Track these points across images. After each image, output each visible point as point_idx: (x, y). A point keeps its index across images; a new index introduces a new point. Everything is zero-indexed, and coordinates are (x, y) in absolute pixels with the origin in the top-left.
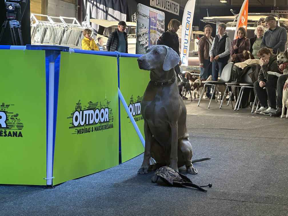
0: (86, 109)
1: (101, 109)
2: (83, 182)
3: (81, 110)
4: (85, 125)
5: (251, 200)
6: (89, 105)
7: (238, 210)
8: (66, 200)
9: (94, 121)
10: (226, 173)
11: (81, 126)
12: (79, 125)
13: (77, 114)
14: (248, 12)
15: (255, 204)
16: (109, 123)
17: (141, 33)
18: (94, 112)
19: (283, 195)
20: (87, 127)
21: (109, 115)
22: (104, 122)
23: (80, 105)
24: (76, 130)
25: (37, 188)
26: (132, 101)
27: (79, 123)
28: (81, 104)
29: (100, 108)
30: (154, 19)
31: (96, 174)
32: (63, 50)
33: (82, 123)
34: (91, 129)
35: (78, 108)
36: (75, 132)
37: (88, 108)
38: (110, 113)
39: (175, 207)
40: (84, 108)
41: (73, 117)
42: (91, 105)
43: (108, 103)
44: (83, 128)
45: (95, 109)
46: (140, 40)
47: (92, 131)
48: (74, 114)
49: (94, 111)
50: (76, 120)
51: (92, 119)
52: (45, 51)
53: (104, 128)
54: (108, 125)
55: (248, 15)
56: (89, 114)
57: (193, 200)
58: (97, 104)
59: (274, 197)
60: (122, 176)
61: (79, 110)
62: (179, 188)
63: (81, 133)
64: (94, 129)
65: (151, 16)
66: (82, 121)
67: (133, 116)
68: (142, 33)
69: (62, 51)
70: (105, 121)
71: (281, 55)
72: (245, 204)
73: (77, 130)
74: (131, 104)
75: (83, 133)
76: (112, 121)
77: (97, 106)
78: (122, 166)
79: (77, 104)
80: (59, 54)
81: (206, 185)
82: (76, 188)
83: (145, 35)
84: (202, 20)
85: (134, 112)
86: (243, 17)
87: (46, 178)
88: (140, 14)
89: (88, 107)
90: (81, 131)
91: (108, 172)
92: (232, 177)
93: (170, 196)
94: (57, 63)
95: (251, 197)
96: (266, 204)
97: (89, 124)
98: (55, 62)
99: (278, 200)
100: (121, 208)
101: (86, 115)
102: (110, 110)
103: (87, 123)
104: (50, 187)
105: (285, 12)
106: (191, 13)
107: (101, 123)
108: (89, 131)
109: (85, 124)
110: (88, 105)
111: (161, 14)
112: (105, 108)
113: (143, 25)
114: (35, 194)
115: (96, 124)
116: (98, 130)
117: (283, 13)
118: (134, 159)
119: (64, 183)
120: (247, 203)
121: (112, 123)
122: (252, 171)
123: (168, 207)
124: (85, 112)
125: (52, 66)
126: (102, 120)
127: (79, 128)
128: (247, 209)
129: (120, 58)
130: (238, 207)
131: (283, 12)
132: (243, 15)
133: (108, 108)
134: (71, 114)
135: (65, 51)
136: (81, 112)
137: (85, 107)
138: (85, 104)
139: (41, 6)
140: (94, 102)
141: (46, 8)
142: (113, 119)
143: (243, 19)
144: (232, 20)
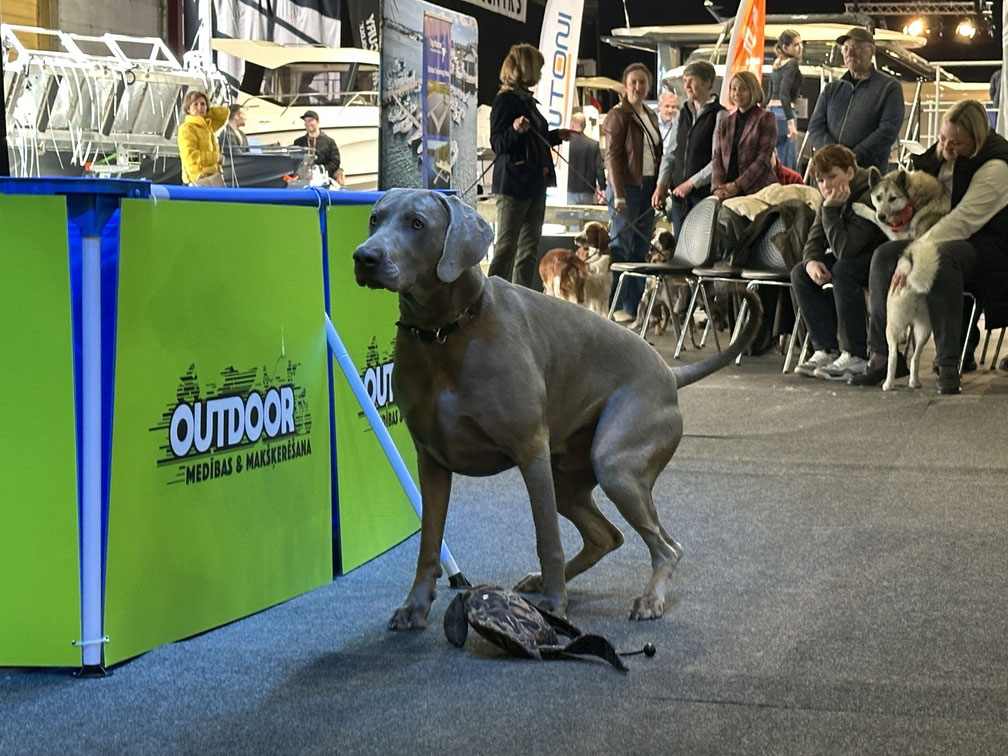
0: (216, 394)
1: (268, 391)
2: (210, 650)
3: (197, 400)
4: (212, 450)
5: (790, 698)
6: (227, 380)
7: (745, 740)
8: (154, 719)
9: (245, 433)
10: (702, 601)
11: (199, 453)
12: (193, 452)
13: (183, 412)
14: (767, 13)
15: (803, 712)
16: (298, 440)
17: (397, 91)
18: (245, 404)
19: (895, 678)
20: (221, 458)
21: (295, 408)
22: (279, 435)
23: (194, 382)
24: (181, 468)
25: (50, 677)
26: (373, 356)
27: (193, 444)
28: (196, 377)
29: (262, 389)
30: (439, 45)
31: (256, 617)
32: (131, 193)
33: (203, 445)
34: (234, 464)
35: (189, 393)
36: (180, 478)
37: (221, 392)
38: (300, 403)
39: (532, 734)
40: (208, 393)
41: (169, 427)
42: (234, 381)
43: (292, 369)
44: (207, 460)
45: (245, 392)
46: (392, 118)
47: (239, 470)
48: (172, 415)
49: (243, 399)
50: (182, 434)
51: (236, 429)
52: (65, 197)
53: (281, 457)
54: (294, 445)
55: (768, 23)
56: (226, 413)
57: (593, 707)
58: (252, 374)
59: (865, 687)
60: (344, 621)
61: (190, 398)
62: (545, 665)
63: (199, 480)
64: (244, 462)
65: (428, 34)
66: (203, 435)
67: (379, 408)
68: (400, 92)
69: (125, 195)
70: (284, 431)
71: (886, 190)
72: (769, 715)
73: (185, 471)
74: (369, 366)
75: (205, 478)
76: (308, 432)
77: (253, 381)
78: (344, 584)
79: (183, 379)
80: (117, 206)
81: (635, 650)
82: (186, 673)
83: (409, 99)
84: (608, 41)
85: (382, 394)
86: (749, 31)
87: (79, 643)
88: (392, 27)
89: (222, 386)
90: (199, 473)
91: (296, 610)
92: (722, 617)
93: (512, 694)
94: (108, 236)
95: (788, 690)
96: (840, 713)
97: (227, 447)
98: (100, 234)
99: (878, 697)
100: (348, 742)
101: (215, 415)
102: (298, 392)
103: (220, 443)
104: (96, 671)
105: (894, 9)
106: (570, 18)
107: (267, 439)
108: (228, 468)
109: (211, 446)
110: (221, 382)
111: (465, 24)
112: (280, 388)
113: (402, 64)
114: (46, 701)
115: (251, 443)
116: (257, 465)
117: (886, 13)
118: (384, 556)
119: (145, 657)
120: (773, 710)
121: (305, 438)
122: (790, 590)
123: (508, 736)
124: (213, 407)
125: (92, 249)
126: (272, 431)
127: (190, 464)
128: (776, 735)
129: (328, 208)
130: (747, 726)
131: (884, 9)
132: (750, 23)
133: (291, 386)
134: (164, 415)
135: (135, 196)
136: (198, 406)
137: (210, 389)
138: (209, 379)
140: (242, 368)
141: (54, 1)
142: (310, 423)
143: (749, 39)
144: (713, 38)
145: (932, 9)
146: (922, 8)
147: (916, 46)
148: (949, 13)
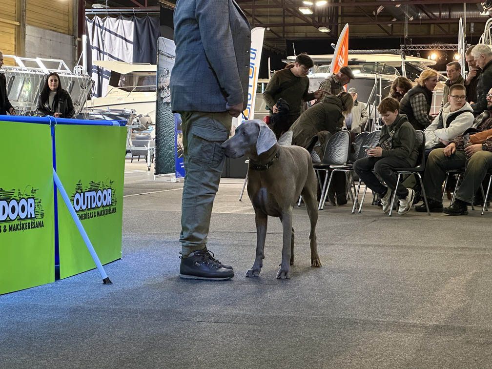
55: (349, 54)
84: (285, 62)
105: (424, 47)
131: (419, 47)
132: (341, 53)
139: (14, 40)
141: (23, 43)
143: (341, 61)
144: (329, 61)
145: (442, 47)
146: (437, 47)
147: (432, 65)
148: (450, 49)
